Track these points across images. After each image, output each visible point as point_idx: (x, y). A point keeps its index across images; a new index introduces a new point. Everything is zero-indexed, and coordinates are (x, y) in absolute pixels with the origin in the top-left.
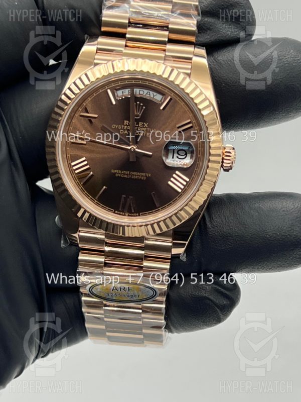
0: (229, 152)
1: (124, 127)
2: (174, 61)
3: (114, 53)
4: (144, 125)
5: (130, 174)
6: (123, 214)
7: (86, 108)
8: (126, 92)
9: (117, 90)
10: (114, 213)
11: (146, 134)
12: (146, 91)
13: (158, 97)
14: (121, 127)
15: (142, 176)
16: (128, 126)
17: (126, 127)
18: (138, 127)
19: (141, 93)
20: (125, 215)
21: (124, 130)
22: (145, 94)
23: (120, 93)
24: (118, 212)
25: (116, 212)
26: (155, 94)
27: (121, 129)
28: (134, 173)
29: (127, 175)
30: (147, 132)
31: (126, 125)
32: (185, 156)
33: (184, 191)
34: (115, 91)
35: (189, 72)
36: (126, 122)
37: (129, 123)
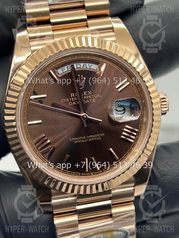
0: (164, 98)
1: (71, 99)
2: (100, 33)
3: (46, 38)
4: (88, 93)
5: (86, 138)
6: (89, 174)
7: (34, 91)
8: (66, 69)
9: (57, 68)
10: (81, 175)
11: (92, 101)
12: (82, 64)
13: (94, 67)
14: (69, 100)
15: (97, 137)
16: (74, 97)
17: (73, 99)
18: (84, 96)
19: (78, 66)
20: (90, 175)
21: (72, 102)
22: (81, 67)
23: (60, 71)
24: (84, 174)
25: (82, 174)
26: (90, 65)
27: (70, 101)
28: (90, 136)
29: (84, 139)
30: (92, 98)
31: (73, 97)
32: (123, 111)
33: (136, 140)
34: (56, 70)
35: (114, 39)
36: (72, 95)
37: (75, 95)
